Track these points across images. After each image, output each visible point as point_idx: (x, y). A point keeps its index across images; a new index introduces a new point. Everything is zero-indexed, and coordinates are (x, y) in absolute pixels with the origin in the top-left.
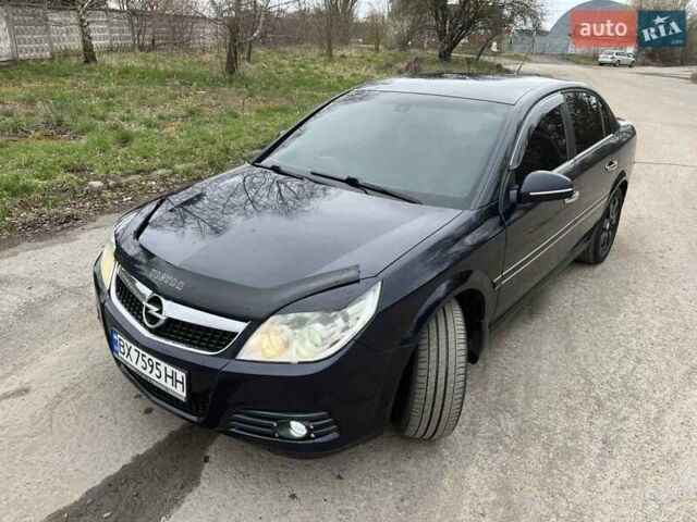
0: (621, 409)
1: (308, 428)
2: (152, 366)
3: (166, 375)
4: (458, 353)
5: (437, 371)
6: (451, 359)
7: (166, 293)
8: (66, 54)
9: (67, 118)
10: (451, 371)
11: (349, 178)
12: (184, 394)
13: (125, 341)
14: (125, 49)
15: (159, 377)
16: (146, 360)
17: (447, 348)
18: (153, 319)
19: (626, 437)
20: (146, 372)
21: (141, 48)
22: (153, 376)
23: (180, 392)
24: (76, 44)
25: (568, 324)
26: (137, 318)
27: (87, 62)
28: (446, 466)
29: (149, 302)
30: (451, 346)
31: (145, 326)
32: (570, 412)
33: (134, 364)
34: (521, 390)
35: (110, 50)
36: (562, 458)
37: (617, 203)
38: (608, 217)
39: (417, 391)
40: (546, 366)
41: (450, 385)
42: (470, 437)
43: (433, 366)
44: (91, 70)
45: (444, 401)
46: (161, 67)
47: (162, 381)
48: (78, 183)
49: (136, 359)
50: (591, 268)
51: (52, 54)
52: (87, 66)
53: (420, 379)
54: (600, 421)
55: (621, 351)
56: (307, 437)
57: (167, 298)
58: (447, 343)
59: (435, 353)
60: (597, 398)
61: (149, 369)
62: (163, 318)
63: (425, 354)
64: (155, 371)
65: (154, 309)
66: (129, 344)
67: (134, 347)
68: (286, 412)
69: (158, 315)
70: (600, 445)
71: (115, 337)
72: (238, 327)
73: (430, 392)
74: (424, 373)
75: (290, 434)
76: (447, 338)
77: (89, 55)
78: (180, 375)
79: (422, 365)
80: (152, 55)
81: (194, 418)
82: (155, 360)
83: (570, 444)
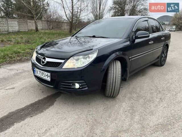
0: (165, 93)
1: (80, 85)
2: (43, 74)
3: (46, 75)
4: (119, 71)
5: (113, 76)
6: (117, 72)
7: (46, 56)
8: (32, 30)
9: (30, 41)
10: (117, 75)
11: (93, 36)
12: (50, 79)
13: (37, 69)
14: (45, 29)
15: (44, 76)
16: (41, 73)
17: (116, 70)
18: (43, 62)
19: (166, 98)
20: (41, 76)
21: (50, 29)
22: (43, 77)
23: (49, 79)
24: (34, 28)
25: (153, 77)
26: (40, 64)
27: (36, 31)
28: (117, 103)
29: (43, 59)
30: (117, 70)
31: (42, 65)
32: (151, 93)
33: (38, 75)
34: (139, 89)
35: (42, 29)
36: (148, 102)
37: (166, 50)
38: (163, 53)
39: (108, 81)
40: (146, 85)
41: (117, 79)
42: (124, 98)
43: (112, 74)
44: (37, 33)
45: (115, 83)
46: (54, 32)
47: (45, 77)
48: (31, 52)
49: (39, 73)
50: (160, 67)
51: (28, 30)
52: (36, 32)
53: (109, 78)
54: (159, 95)
55: (167, 82)
56: (79, 88)
57: (47, 57)
58: (116, 69)
59: (113, 71)
60: (159, 91)
61: (42, 75)
62: (45, 61)
63: (110, 71)
64: (44, 75)
65: (43, 60)
66: (38, 70)
67: (39, 70)
68: (74, 81)
69: (44, 61)
70: (159, 99)
71: (35, 70)
72: (62, 61)
73: (112, 81)
74: (110, 76)
75: (75, 88)
76: (116, 68)
77: (37, 30)
78: (49, 74)
79: (109, 74)
80: (52, 30)
81: (52, 86)
82: (43, 72)
83: (151, 99)
